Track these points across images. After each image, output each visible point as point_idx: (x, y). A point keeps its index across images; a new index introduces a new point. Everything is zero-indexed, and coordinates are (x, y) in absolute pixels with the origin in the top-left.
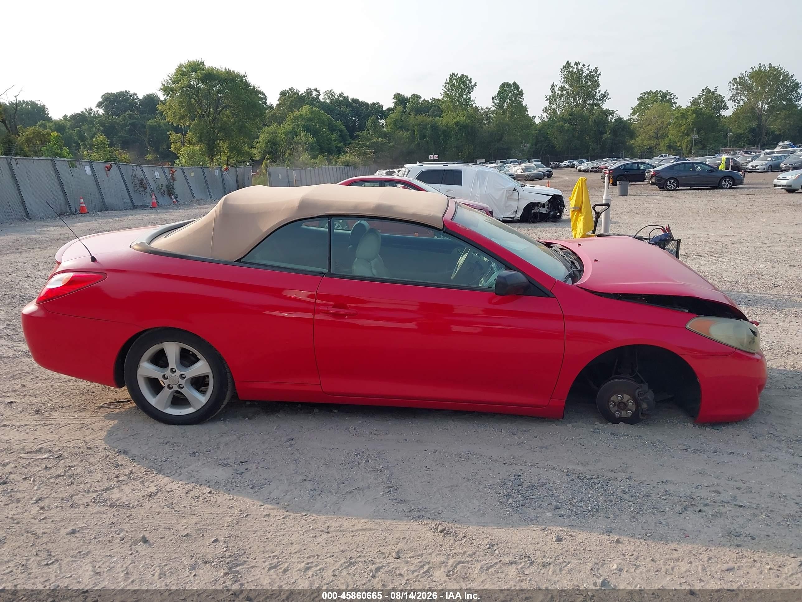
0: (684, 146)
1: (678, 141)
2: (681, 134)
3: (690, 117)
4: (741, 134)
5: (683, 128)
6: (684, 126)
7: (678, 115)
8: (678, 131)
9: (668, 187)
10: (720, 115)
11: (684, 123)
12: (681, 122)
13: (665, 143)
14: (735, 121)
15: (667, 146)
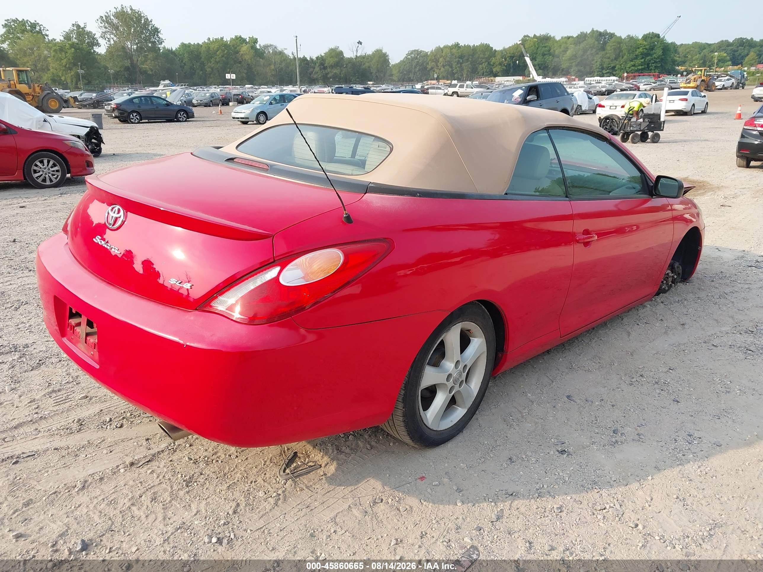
0: (69, 81)
1: (62, 75)
2: (64, 68)
3: (69, 51)
4: (118, 72)
5: (64, 62)
6: (65, 60)
7: (55, 48)
8: (60, 65)
9: (132, 120)
10: (95, 51)
11: (64, 57)
12: (60, 55)
13: (48, 76)
14: (110, 59)
15: (51, 79)
